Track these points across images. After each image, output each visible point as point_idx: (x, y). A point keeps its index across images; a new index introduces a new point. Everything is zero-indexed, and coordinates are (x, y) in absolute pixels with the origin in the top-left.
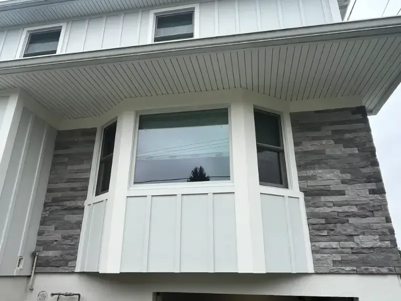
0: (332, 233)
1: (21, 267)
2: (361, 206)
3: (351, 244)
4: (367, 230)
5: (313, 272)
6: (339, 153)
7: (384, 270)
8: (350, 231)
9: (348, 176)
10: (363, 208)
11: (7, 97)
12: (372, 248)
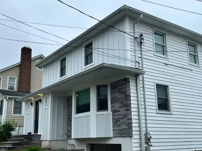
0: (117, 125)
1: (63, 138)
2: (123, 115)
3: (120, 128)
4: (123, 123)
5: (112, 137)
6: (120, 97)
7: (126, 136)
8: (120, 124)
9: (121, 105)
10: (123, 116)
11: (49, 94)
12: (124, 129)
